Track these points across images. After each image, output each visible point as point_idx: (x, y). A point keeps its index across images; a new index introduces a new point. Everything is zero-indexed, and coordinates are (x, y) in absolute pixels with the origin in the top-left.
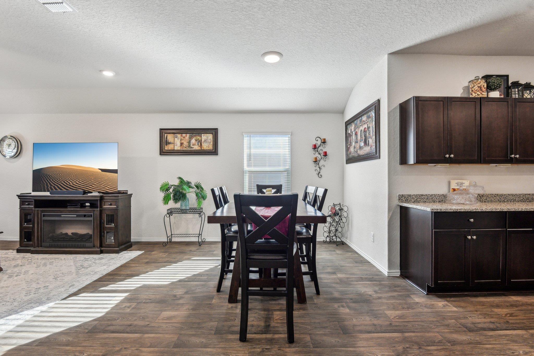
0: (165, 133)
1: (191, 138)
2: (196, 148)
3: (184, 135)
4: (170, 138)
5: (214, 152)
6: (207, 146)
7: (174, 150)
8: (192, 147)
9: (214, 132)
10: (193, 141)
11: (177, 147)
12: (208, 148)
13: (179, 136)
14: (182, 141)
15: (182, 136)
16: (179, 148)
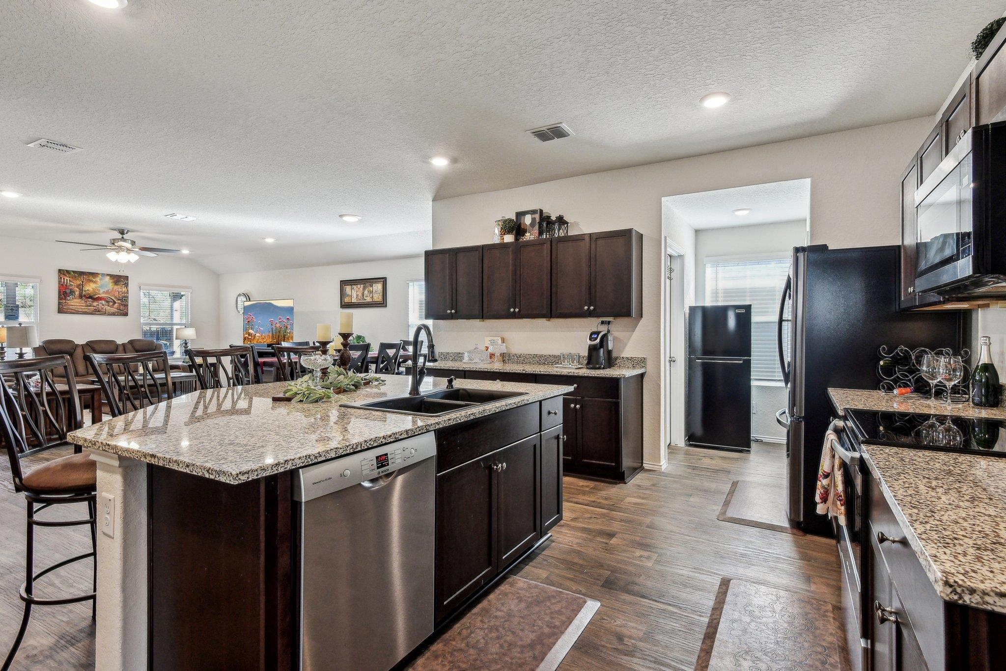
0: (345, 285)
1: (364, 289)
2: (369, 299)
3: (359, 286)
4: (348, 289)
5: (383, 304)
6: (378, 297)
7: (351, 303)
8: (366, 298)
9: (384, 280)
10: (366, 292)
11: (354, 300)
12: (378, 300)
13: (355, 287)
14: (358, 293)
15: (357, 287)
16: (355, 301)
